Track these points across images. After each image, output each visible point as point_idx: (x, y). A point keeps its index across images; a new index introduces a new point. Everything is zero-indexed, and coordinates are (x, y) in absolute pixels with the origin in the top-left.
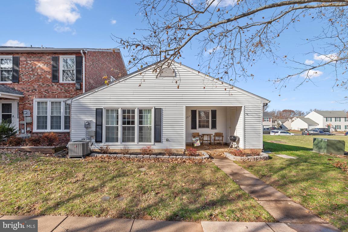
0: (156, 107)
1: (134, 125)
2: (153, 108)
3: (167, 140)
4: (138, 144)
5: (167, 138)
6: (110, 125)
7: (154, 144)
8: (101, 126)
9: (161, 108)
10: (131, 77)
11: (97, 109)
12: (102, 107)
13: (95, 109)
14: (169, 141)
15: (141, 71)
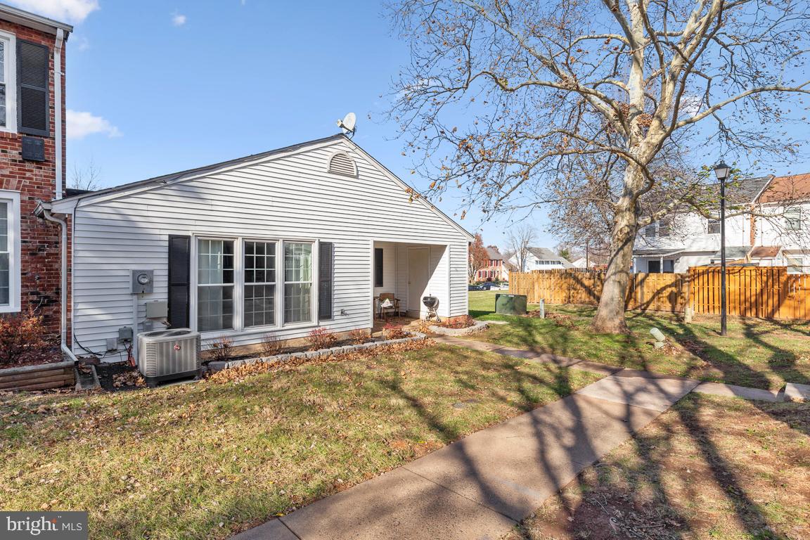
0: (322, 240)
1: (274, 281)
2: (317, 242)
3: (343, 313)
4: (284, 328)
5: (342, 308)
6: (210, 285)
7: (318, 323)
8: (186, 287)
9: (331, 243)
10: (268, 162)
11: (171, 238)
12: (190, 234)
13: (167, 238)
14: (346, 315)
15: (290, 151)
